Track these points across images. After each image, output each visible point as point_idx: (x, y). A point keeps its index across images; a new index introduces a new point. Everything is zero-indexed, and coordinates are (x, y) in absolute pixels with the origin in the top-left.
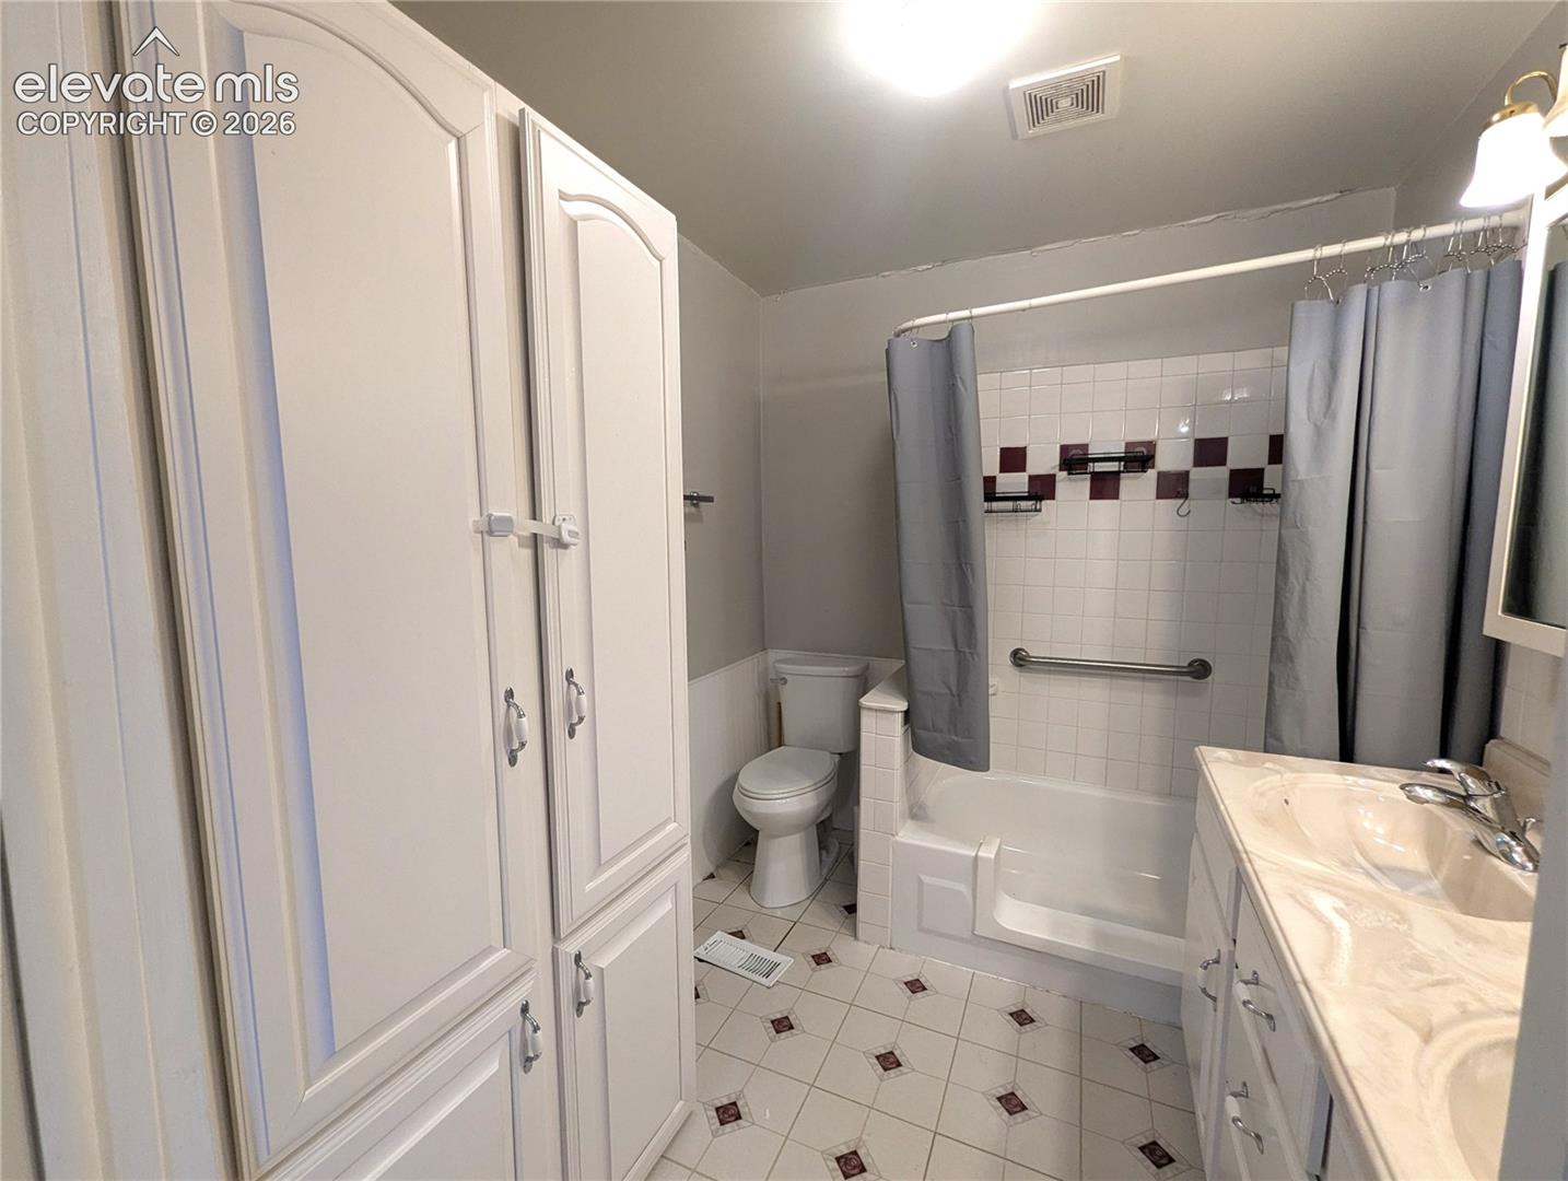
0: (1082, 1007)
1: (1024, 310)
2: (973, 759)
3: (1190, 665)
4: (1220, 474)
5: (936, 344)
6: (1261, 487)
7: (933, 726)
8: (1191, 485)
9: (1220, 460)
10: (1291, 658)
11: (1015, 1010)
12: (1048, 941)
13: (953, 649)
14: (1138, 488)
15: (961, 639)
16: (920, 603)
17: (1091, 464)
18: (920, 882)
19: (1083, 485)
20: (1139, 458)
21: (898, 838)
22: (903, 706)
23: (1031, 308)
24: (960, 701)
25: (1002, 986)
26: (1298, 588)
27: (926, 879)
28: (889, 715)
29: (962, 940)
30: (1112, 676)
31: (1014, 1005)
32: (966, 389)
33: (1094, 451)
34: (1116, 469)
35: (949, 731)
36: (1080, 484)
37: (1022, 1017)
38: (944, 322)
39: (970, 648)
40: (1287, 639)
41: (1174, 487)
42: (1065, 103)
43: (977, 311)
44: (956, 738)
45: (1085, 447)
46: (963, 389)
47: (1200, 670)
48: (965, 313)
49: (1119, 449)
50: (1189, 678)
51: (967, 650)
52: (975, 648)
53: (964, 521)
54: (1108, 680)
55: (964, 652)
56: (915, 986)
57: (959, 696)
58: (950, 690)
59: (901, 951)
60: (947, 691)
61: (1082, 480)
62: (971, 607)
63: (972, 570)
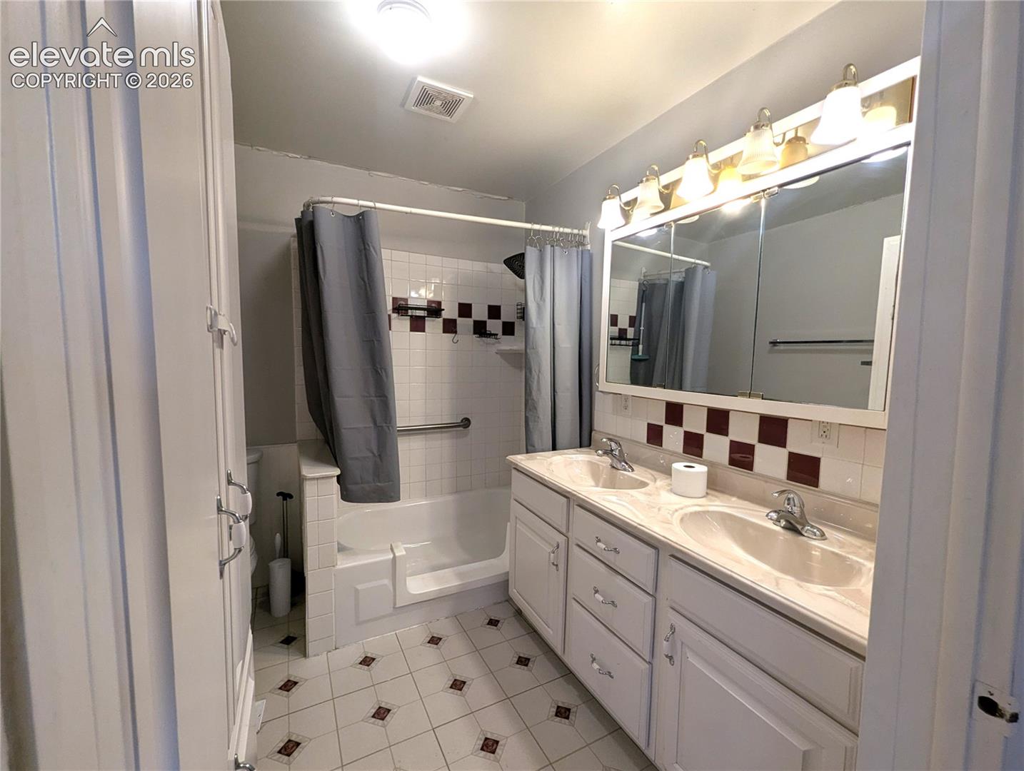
0: (456, 617)
1: (406, 213)
2: (392, 494)
3: (462, 421)
4: (469, 322)
5: (346, 218)
6: (486, 331)
7: (361, 479)
8: (458, 326)
9: (469, 316)
10: (536, 409)
11: (429, 639)
12: (440, 589)
13: (372, 425)
14: (434, 325)
15: (379, 420)
16: (346, 397)
17: (409, 311)
18: (357, 591)
19: (406, 322)
20: (434, 310)
21: (338, 567)
22: (337, 472)
23: (411, 213)
24: (381, 460)
25: (415, 631)
26: (536, 377)
27: (359, 587)
28: (328, 480)
29: (391, 615)
30: (425, 433)
31: (427, 637)
32: (376, 254)
33: (411, 303)
34: (422, 315)
35: (374, 480)
36: (404, 322)
37: (435, 641)
38: (357, 205)
39: (386, 423)
40: (533, 399)
41: (450, 327)
42: (438, 103)
43: (378, 205)
44: (379, 484)
45: (406, 300)
46: (374, 254)
47: (466, 423)
48: (371, 204)
49: (424, 304)
50: (461, 428)
51: (384, 425)
52: (390, 423)
53: (379, 341)
54: (424, 436)
55: (382, 427)
56: (367, 661)
57: (380, 455)
58: (373, 453)
59: (344, 646)
60: (371, 455)
61: (405, 319)
62: (386, 397)
63: (385, 371)
